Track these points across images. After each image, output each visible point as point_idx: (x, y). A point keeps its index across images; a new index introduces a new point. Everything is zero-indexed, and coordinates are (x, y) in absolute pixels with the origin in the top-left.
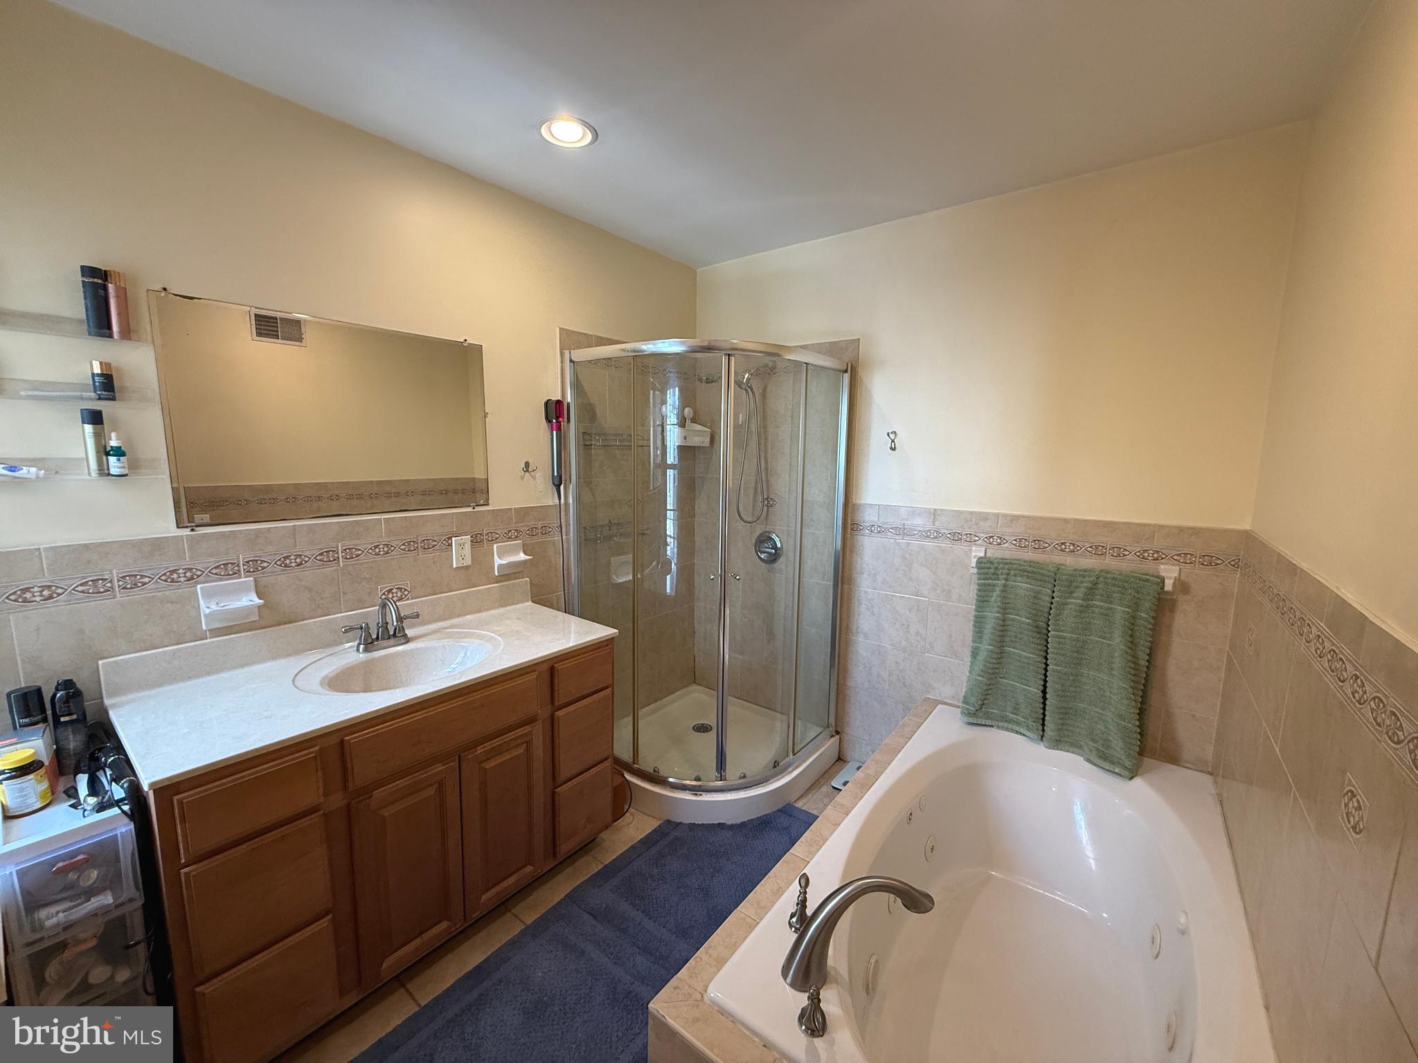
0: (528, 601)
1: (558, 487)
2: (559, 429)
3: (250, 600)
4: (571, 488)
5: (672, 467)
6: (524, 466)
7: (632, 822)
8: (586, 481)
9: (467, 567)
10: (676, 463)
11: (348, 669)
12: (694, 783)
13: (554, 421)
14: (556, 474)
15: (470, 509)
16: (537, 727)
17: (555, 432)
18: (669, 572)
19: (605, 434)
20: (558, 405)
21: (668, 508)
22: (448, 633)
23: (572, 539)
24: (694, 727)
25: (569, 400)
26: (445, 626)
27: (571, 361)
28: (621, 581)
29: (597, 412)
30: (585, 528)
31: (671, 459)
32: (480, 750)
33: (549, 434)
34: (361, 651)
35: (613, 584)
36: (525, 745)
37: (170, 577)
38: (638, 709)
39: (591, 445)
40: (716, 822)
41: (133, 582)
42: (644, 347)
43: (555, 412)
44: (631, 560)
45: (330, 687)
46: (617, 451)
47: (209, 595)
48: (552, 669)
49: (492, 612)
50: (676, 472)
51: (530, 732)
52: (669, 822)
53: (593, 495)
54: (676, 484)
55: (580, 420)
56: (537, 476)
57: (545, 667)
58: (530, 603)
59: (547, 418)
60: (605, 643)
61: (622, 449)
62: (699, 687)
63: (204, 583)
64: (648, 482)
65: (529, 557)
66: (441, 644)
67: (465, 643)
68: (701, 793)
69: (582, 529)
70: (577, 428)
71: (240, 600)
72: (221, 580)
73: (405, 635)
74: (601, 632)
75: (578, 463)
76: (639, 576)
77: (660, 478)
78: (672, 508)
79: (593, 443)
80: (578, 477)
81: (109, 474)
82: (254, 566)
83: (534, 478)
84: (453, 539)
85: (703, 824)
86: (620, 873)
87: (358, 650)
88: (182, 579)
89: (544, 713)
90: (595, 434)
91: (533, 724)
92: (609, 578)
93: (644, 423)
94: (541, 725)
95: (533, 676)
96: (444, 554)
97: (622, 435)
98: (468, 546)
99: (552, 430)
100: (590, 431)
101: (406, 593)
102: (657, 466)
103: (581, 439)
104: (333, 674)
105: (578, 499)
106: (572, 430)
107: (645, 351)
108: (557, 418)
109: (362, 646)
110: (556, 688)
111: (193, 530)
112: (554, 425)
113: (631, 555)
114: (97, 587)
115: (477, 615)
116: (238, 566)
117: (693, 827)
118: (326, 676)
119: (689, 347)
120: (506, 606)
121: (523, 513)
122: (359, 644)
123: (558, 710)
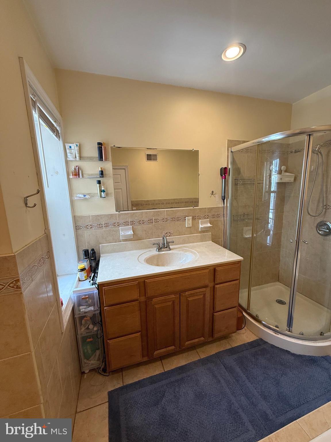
0: (210, 241)
1: (224, 200)
2: (225, 178)
3: (131, 232)
4: (229, 201)
5: (273, 192)
6: (211, 192)
7: (245, 333)
8: (235, 197)
9: (190, 227)
10: (276, 190)
11: (153, 256)
12: (275, 328)
13: (224, 175)
14: (223, 195)
15: (192, 208)
16: (208, 289)
17: (223, 180)
18: (269, 235)
19: (244, 179)
20: (225, 169)
21: (270, 208)
22: (182, 249)
23: (228, 219)
24: (277, 300)
25: (230, 167)
26: (182, 246)
27: (231, 152)
28: (247, 237)
29: (241, 170)
30: (233, 215)
31: (273, 189)
32: (187, 293)
33: (221, 180)
34: (157, 251)
35: (244, 238)
36: (203, 295)
37: (114, 224)
38: (251, 287)
39: (238, 184)
40: (286, 349)
41: (107, 225)
42: (264, 140)
43: (224, 172)
44: (252, 229)
45: (147, 262)
46: (249, 186)
47: (122, 230)
48: (215, 269)
49: (198, 243)
50: (276, 194)
51: (205, 291)
52: (261, 340)
53: (238, 203)
54: (275, 199)
55: (233, 175)
56: (216, 196)
57: (212, 268)
58: (211, 242)
59: (221, 175)
60: (237, 262)
61: (251, 185)
62: (281, 284)
63: (121, 227)
64: (262, 198)
65: (211, 225)
66: (180, 252)
67: (187, 253)
68: (278, 333)
69: (232, 215)
70: (232, 178)
71: (129, 232)
72: (125, 226)
73: (170, 248)
74: (236, 257)
75: (232, 190)
76: (255, 235)
77: (267, 196)
78: (272, 209)
79: (239, 183)
80: (232, 196)
81: (102, 197)
82: (132, 223)
83: (215, 197)
84: (186, 217)
85: (278, 347)
86: (238, 354)
87: (156, 251)
88: (117, 225)
89: (211, 285)
90: (240, 180)
91: (206, 288)
92: (242, 235)
93: (262, 174)
94: (209, 289)
95: (207, 271)
96: (183, 222)
97: (251, 179)
98: (191, 220)
99: (223, 179)
100: (238, 179)
101: (171, 234)
102: (266, 192)
103: (234, 182)
104: (148, 257)
105: (231, 204)
106: (230, 179)
107: (264, 141)
108: (225, 174)
109: (157, 250)
110: (216, 277)
111: (119, 212)
112: (224, 177)
113: (251, 227)
114: (100, 226)
115: (192, 244)
116: (129, 222)
117: (273, 346)
118: (146, 258)
119: (286, 135)
120: (202, 242)
121: (211, 209)
122: (157, 249)
123: (216, 285)
